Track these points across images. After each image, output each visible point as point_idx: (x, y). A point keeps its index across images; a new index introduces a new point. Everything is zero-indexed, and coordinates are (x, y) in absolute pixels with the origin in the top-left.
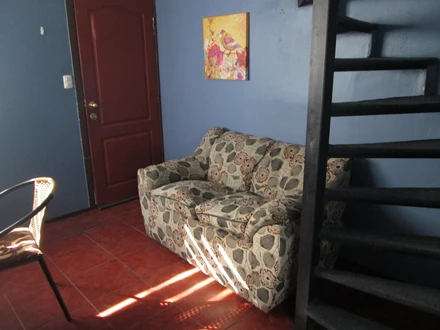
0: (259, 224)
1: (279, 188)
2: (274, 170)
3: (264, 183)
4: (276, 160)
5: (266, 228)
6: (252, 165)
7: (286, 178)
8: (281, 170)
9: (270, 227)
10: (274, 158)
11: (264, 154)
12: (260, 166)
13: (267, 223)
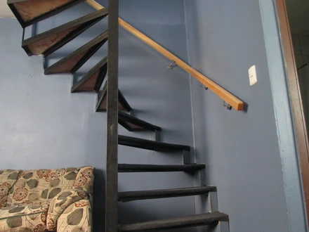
0: (67, 203)
1: (42, 199)
2: (31, 188)
3: (24, 200)
4: (31, 180)
5: (74, 204)
6: (6, 189)
7: (47, 190)
8: (38, 187)
9: (77, 203)
10: (28, 180)
11: (17, 179)
12: (15, 188)
13: (74, 200)
